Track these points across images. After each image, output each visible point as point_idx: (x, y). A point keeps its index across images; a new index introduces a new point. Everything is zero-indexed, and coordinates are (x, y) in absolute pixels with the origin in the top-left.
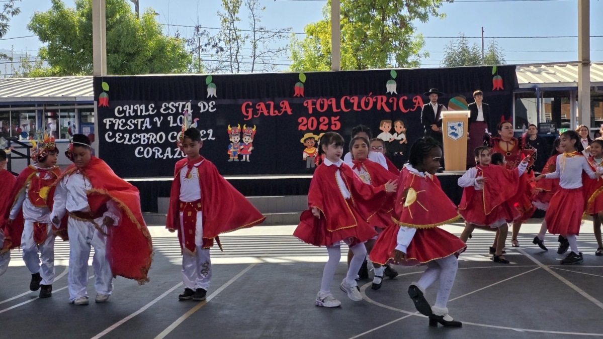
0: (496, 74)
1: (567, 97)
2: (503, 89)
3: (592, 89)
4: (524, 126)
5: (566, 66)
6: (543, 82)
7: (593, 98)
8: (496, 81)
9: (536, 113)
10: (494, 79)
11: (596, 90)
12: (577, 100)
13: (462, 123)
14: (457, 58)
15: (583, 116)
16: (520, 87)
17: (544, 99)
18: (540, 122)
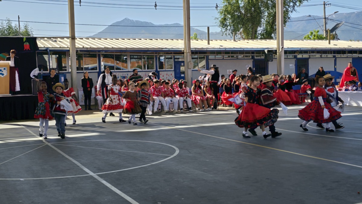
1: (64, 55)
3: (77, 51)
5: (64, 39)
6: (51, 47)
7: (77, 56)
9: (48, 63)
11: (79, 52)
12: (70, 57)
13: (6, 68)
14: (6, 31)
15: (72, 65)
16: (40, 49)
17: (54, 56)
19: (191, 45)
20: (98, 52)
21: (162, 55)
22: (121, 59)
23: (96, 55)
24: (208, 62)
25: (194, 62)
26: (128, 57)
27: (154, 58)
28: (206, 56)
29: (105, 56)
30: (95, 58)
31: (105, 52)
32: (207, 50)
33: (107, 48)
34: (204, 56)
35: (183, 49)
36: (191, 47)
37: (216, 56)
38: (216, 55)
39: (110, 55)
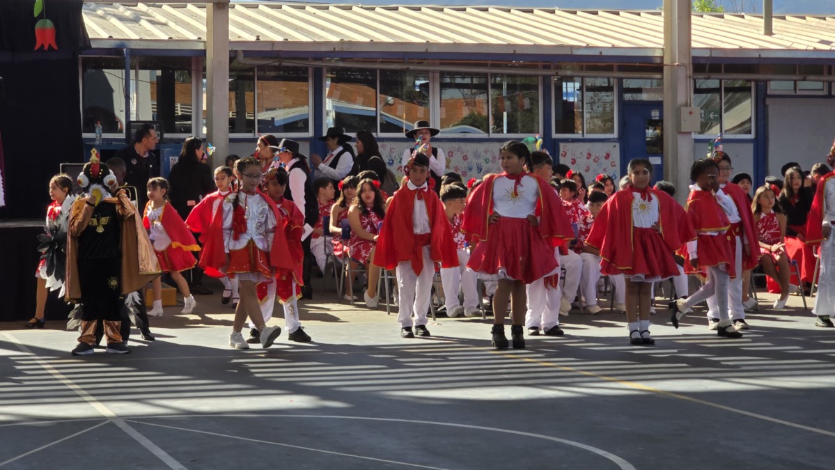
0: (41, 16)
1: (184, 69)
2: (56, 48)
3: (233, 56)
4: (99, 127)
5: (186, 7)
6: (138, 38)
7: (233, 73)
8: (43, 31)
9: (124, 100)
10: (38, 25)
11: (241, 57)
12: (204, 77)
16: (94, 45)
17: (141, 72)
18: (133, 118)
19: (693, 37)
20: (316, 59)
21: (569, 73)
22: (405, 89)
23: (307, 69)
24: (765, 106)
25: (706, 107)
26: (433, 81)
27: (536, 88)
28: (757, 81)
29: (341, 77)
30: (300, 83)
31: (343, 60)
32: (760, 58)
33: (351, 43)
34: (749, 81)
35: (658, 54)
36: (694, 45)
37: (798, 82)
38: (801, 77)
39: (361, 71)
